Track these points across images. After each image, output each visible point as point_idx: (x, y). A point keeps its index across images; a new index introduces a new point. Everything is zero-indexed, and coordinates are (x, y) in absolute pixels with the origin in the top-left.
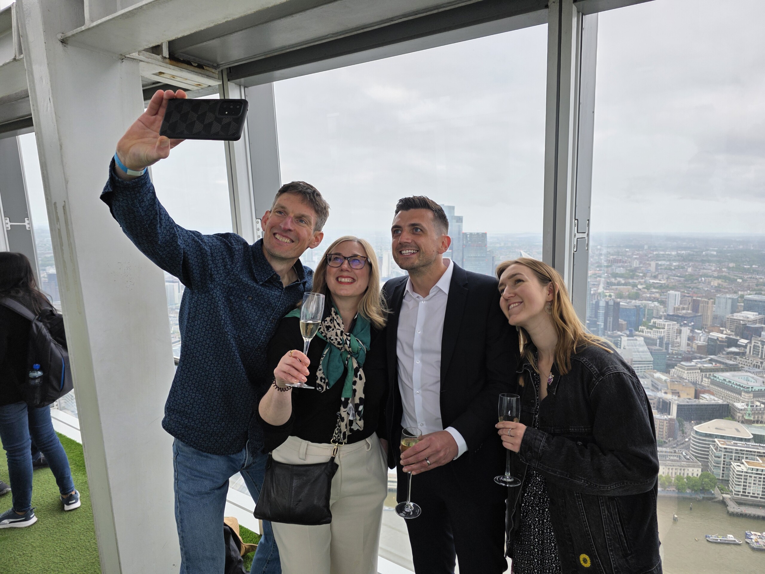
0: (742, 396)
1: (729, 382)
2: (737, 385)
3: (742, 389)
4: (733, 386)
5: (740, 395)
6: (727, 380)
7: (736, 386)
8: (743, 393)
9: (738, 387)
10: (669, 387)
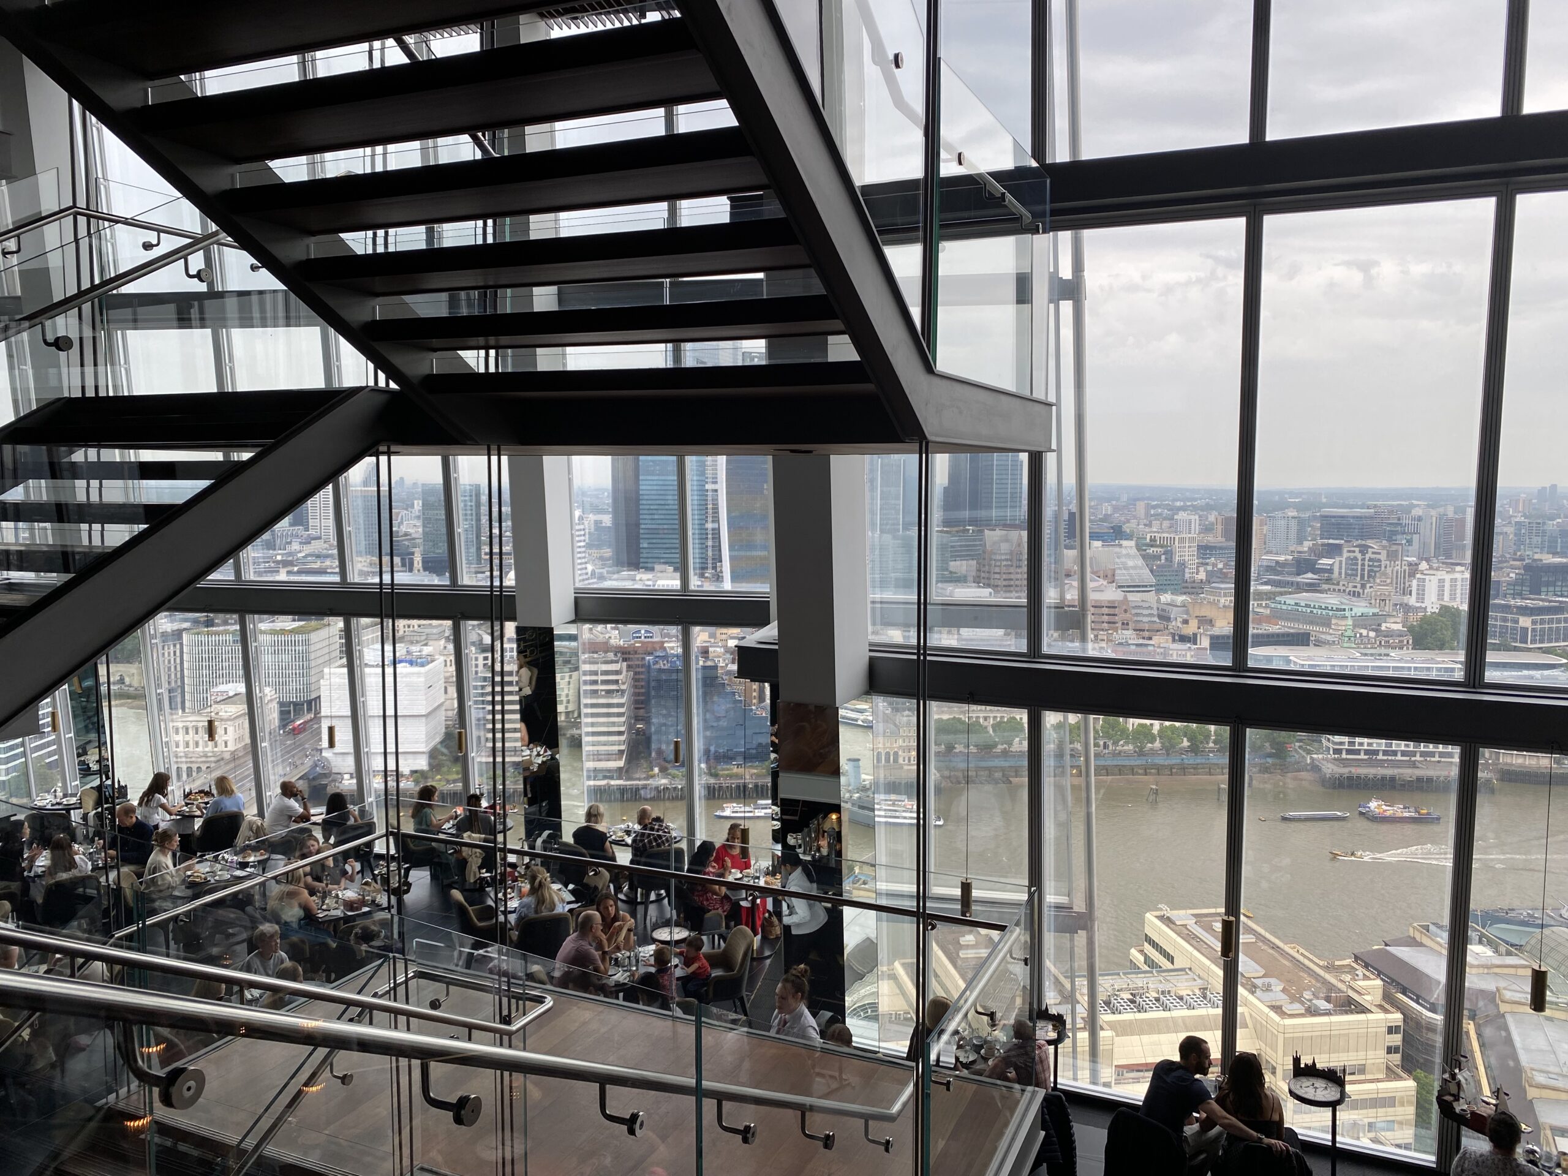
0: (1333, 627)
1: (1307, 606)
2: (1320, 608)
4: (1315, 611)
6: (1303, 604)
7: (1319, 612)
9: (1324, 612)
10: (1191, 611)
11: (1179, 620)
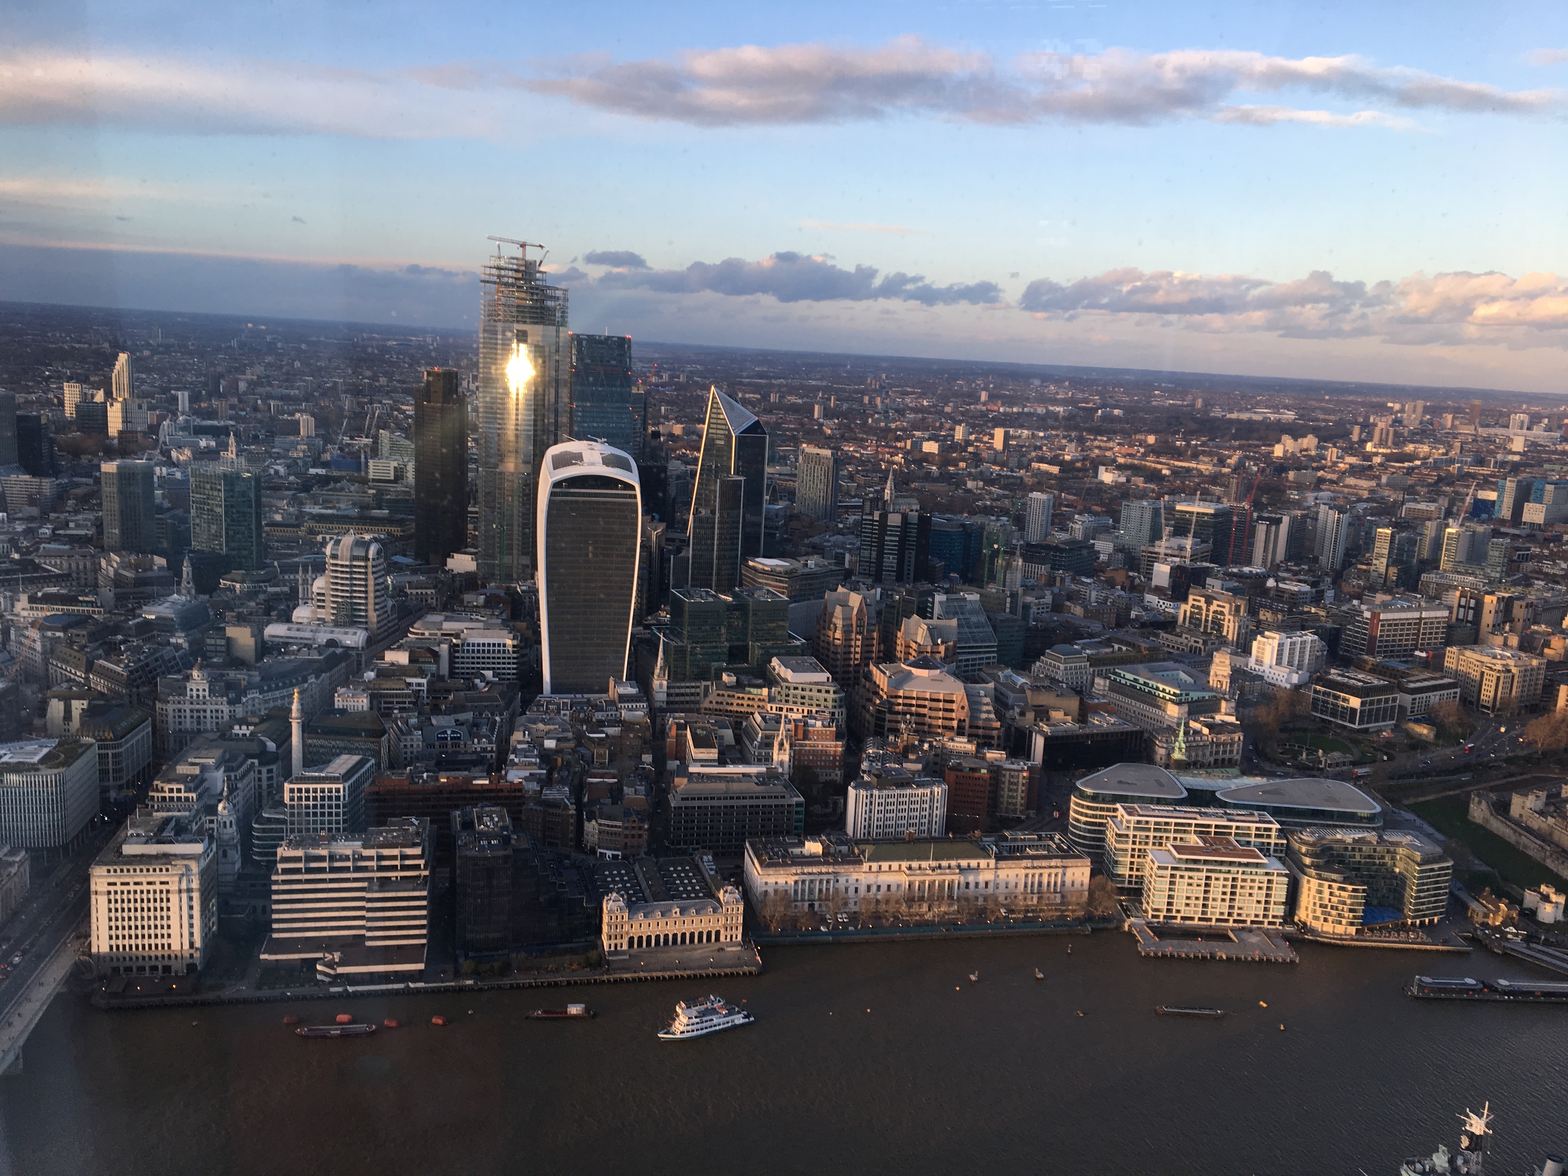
1: (1145, 684)
2: (1158, 689)
3: (1168, 697)
4: (1152, 691)
5: (1165, 710)
6: (1141, 681)
7: (1157, 693)
9: (1161, 694)
10: (1029, 699)
11: (1017, 710)
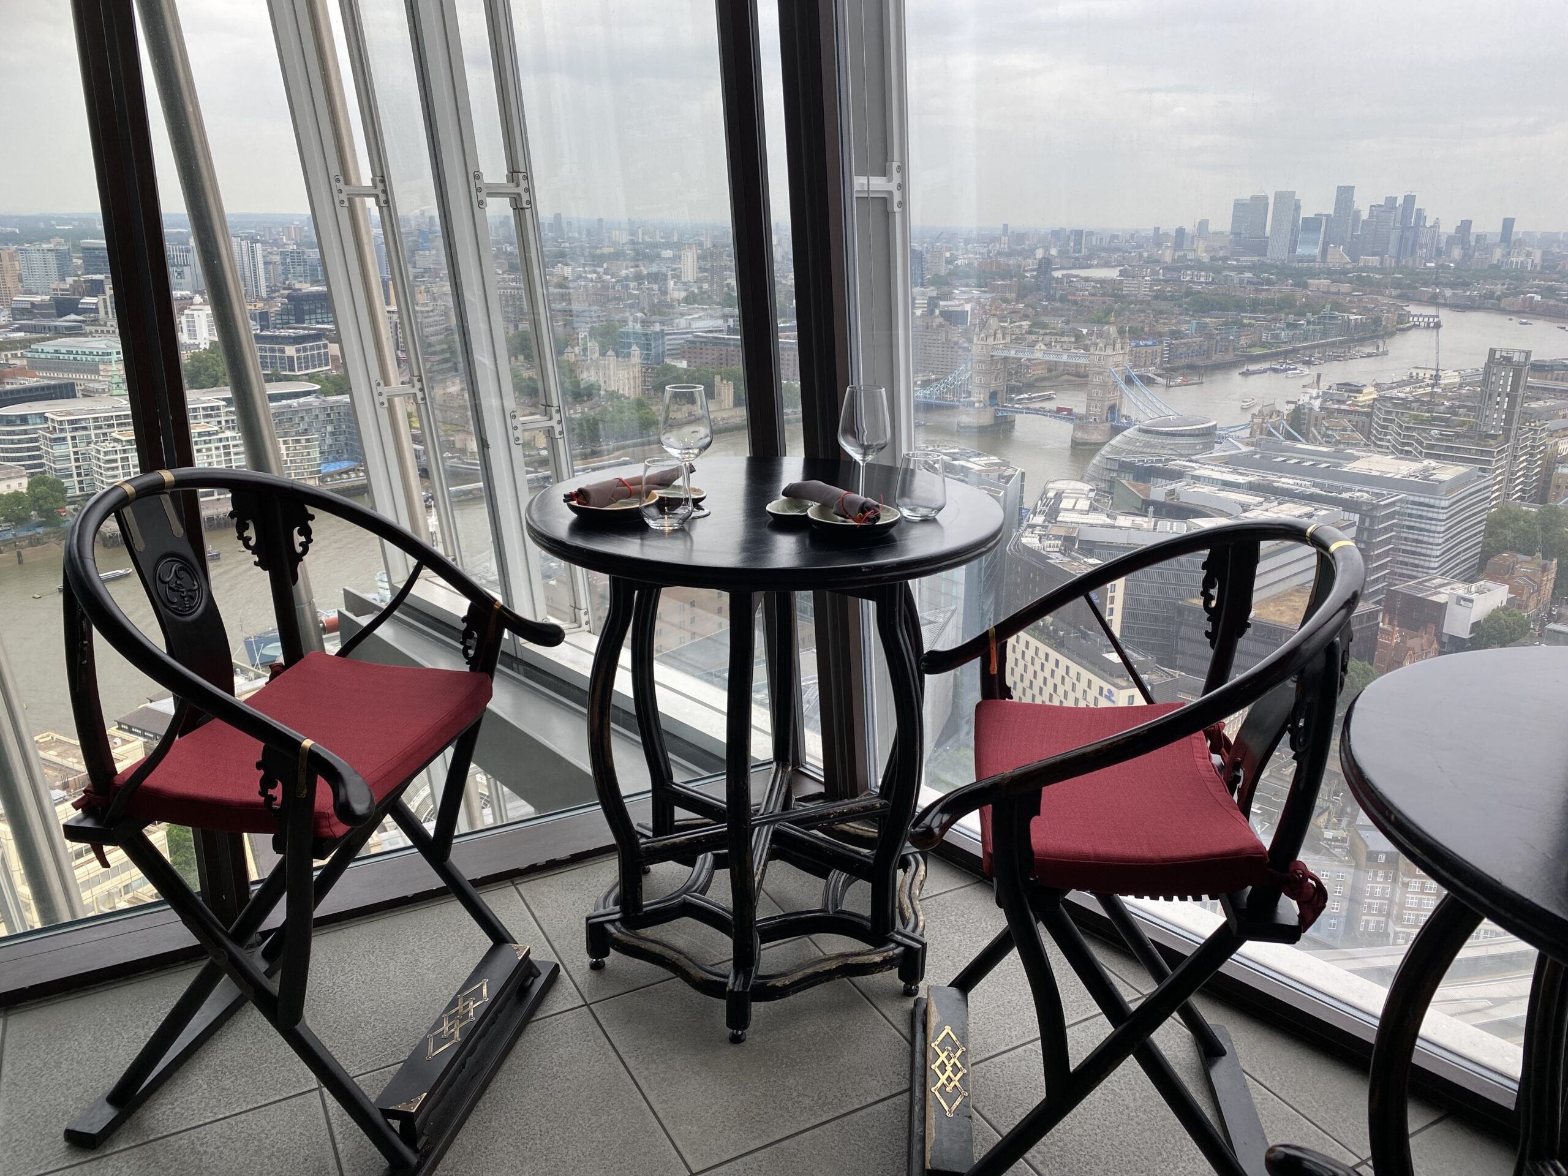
0: (102, 373)
1: (69, 352)
2: (84, 353)
3: (97, 358)
4: (79, 357)
5: (97, 372)
6: (64, 350)
7: (84, 358)
8: (101, 367)
9: (89, 358)
